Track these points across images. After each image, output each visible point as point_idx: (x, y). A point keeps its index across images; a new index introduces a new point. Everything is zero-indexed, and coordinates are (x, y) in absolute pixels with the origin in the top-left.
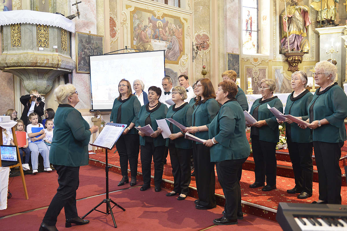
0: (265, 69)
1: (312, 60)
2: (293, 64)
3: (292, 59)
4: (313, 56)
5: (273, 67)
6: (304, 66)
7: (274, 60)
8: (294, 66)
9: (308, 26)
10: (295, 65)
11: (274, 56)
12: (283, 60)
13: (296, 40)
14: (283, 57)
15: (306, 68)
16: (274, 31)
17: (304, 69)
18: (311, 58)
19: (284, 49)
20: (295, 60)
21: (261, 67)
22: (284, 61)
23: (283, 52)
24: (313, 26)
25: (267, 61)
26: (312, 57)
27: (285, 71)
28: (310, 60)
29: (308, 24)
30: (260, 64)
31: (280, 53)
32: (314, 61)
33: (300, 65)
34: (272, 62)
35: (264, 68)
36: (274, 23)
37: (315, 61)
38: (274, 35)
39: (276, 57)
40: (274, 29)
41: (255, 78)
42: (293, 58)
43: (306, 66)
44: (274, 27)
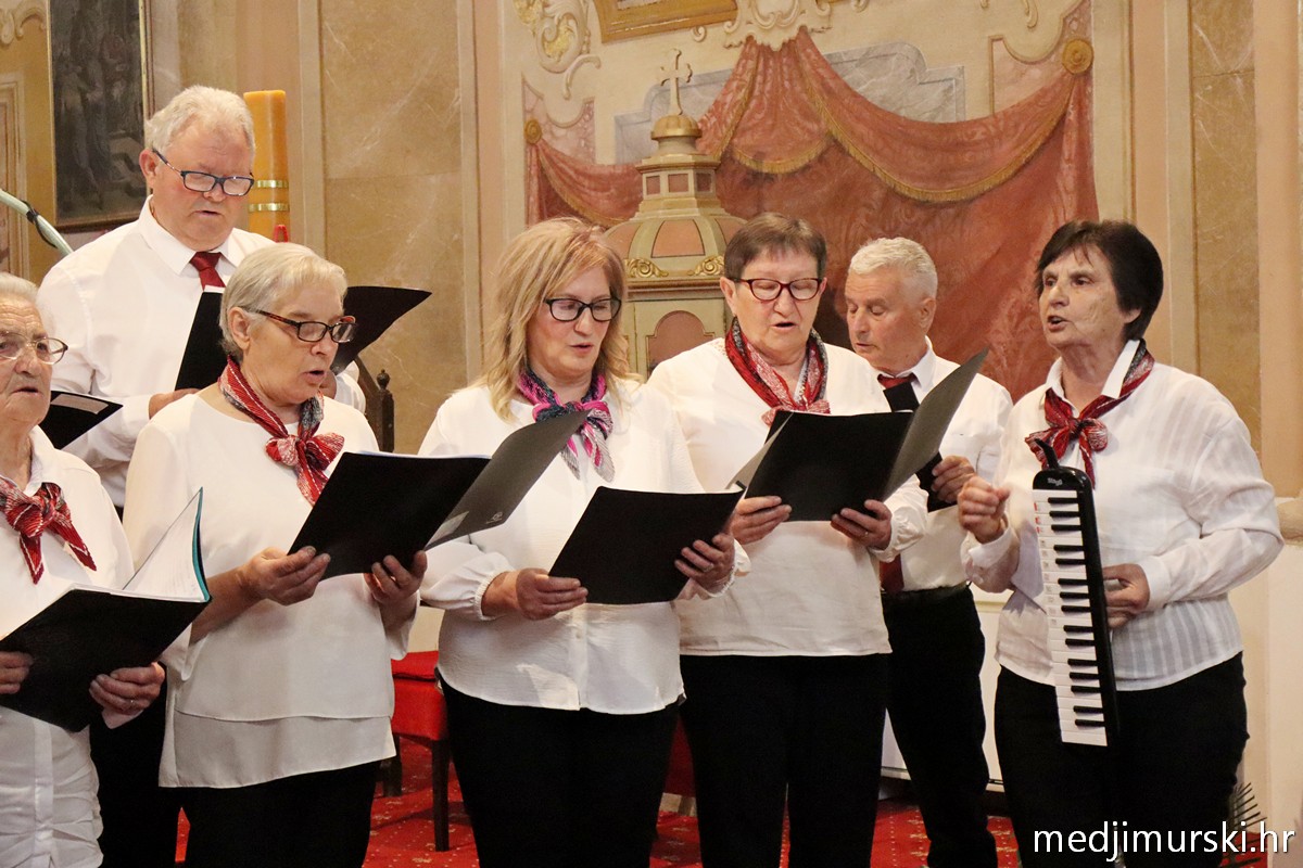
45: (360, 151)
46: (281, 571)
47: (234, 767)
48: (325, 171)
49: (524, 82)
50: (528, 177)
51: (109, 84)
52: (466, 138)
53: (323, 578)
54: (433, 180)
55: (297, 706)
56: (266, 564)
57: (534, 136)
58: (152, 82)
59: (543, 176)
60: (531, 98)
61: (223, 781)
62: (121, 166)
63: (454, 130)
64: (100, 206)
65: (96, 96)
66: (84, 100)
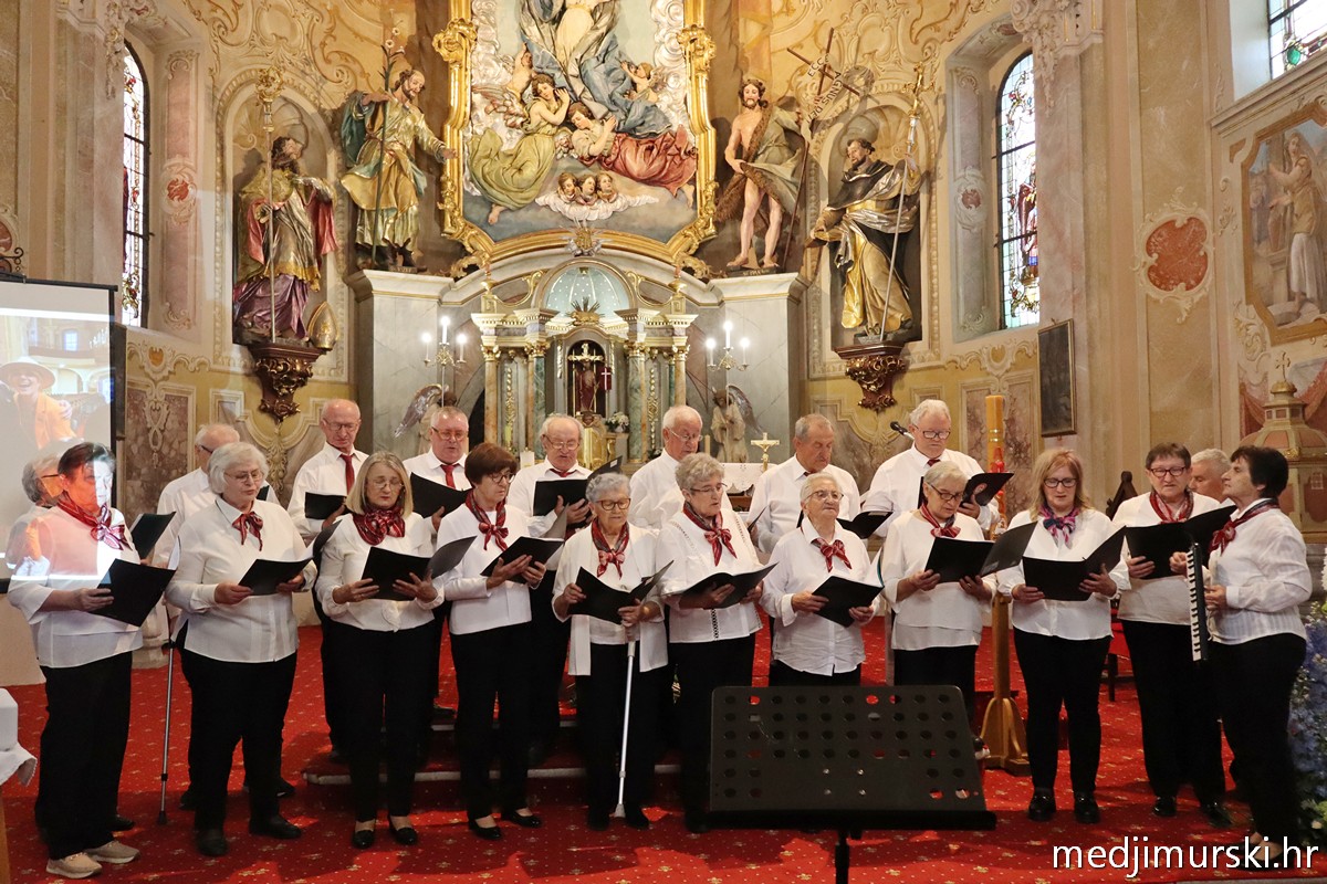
0: (187, 398)
1: (337, 379)
2: (280, 388)
3: (281, 368)
4: (340, 364)
5: (211, 390)
6: (312, 399)
7: (215, 363)
8: (284, 394)
9: (325, 255)
10: (285, 391)
11: (217, 347)
12: (245, 366)
13: (294, 299)
14: (243, 357)
15: (317, 405)
16: (218, 249)
17: (311, 410)
18: (333, 372)
19: (249, 328)
20: (292, 373)
21: (173, 386)
22: (247, 371)
23: (248, 337)
24: (341, 256)
25: (192, 366)
26: (338, 367)
27: (249, 411)
28: (330, 379)
29: (327, 248)
30: (172, 376)
31: (237, 339)
32: (341, 383)
33: (299, 395)
34: (210, 370)
35: (184, 392)
36: (218, 219)
37: (346, 384)
38: (218, 264)
39: (220, 353)
40: (218, 241)
41: (152, 432)
42: (284, 364)
43: (317, 400)
44: (218, 234)
45: (1167, 399)
46: (922, 578)
47: (914, 643)
48: (1150, 408)
49: (1239, 365)
50: (1241, 408)
51: (1059, 374)
52: (1215, 391)
53: (940, 582)
54: (1201, 411)
55: (934, 623)
56: (917, 575)
57: (1243, 390)
58: (1075, 372)
59: (1247, 409)
60: (1242, 373)
61: (910, 648)
62: (1064, 409)
63: (1210, 386)
64: (1056, 426)
65: (1054, 379)
66: (1051, 381)
